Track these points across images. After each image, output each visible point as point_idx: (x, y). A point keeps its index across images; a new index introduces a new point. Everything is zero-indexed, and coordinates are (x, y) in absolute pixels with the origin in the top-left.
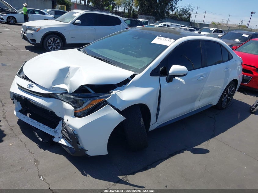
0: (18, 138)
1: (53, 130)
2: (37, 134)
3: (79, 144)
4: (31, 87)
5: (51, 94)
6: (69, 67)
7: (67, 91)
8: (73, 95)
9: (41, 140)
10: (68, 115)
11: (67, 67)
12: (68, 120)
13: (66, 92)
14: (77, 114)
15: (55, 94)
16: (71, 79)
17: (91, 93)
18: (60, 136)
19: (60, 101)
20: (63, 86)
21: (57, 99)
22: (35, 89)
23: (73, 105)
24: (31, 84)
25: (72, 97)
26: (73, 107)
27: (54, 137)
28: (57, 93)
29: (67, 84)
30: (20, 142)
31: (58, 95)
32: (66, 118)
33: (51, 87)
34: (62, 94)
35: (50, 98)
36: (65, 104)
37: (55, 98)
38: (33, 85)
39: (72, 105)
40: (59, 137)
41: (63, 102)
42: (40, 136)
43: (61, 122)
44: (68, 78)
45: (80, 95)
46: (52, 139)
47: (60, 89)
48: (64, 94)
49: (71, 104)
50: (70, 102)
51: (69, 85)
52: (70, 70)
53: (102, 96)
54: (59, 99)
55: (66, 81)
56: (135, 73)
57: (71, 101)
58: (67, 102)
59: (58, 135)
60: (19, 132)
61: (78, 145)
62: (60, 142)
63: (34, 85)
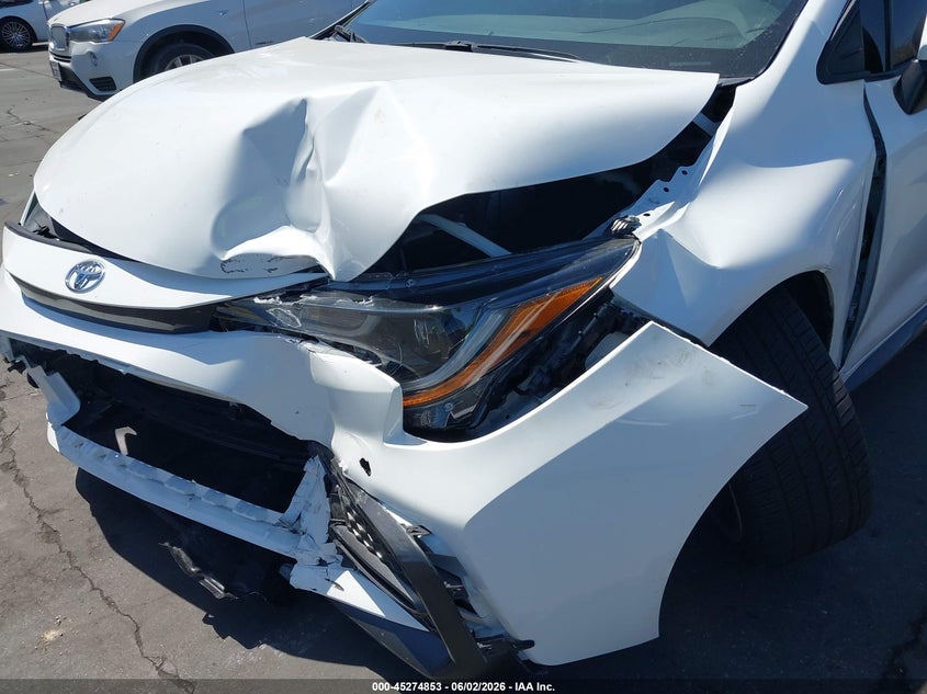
0: (87, 586)
1: (273, 516)
2: (184, 556)
3: (471, 610)
4: (91, 283)
5: (221, 304)
6: (304, 103)
7: (319, 269)
8: (367, 294)
9: (218, 588)
10: (362, 426)
11: (290, 104)
12: (365, 464)
13: (312, 279)
14: (424, 420)
15: (243, 302)
16: (330, 184)
17: (483, 255)
18: (328, 551)
19: (288, 340)
20: (285, 242)
21: (266, 329)
22: (119, 288)
23: (385, 360)
24: (86, 264)
25: (368, 304)
26: (389, 369)
27: (293, 562)
28: (261, 296)
29: (309, 226)
30: (103, 608)
31: (268, 306)
32: (348, 449)
33: (212, 260)
34: (291, 293)
35: (219, 329)
36: (323, 356)
37: (250, 327)
38: (98, 269)
39: (375, 360)
40: (322, 563)
41: (308, 345)
42: (206, 569)
43: (313, 470)
44: (308, 183)
45: (411, 283)
46: (283, 570)
47: (272, 261)
48: (308, 292)
49: (366, 356)
50: (356, 339)
51: (325, 232)
52: (316, 121)
53: (577, 265)
54: (277, 331)
55: (304, 199)
56: (727, 82)
57: (364, 330)
58: (337, 346)
59: (314, 545)
60: (89, 541)
61: (465, 615)
62: (333, 593)
63: (108, 267)
